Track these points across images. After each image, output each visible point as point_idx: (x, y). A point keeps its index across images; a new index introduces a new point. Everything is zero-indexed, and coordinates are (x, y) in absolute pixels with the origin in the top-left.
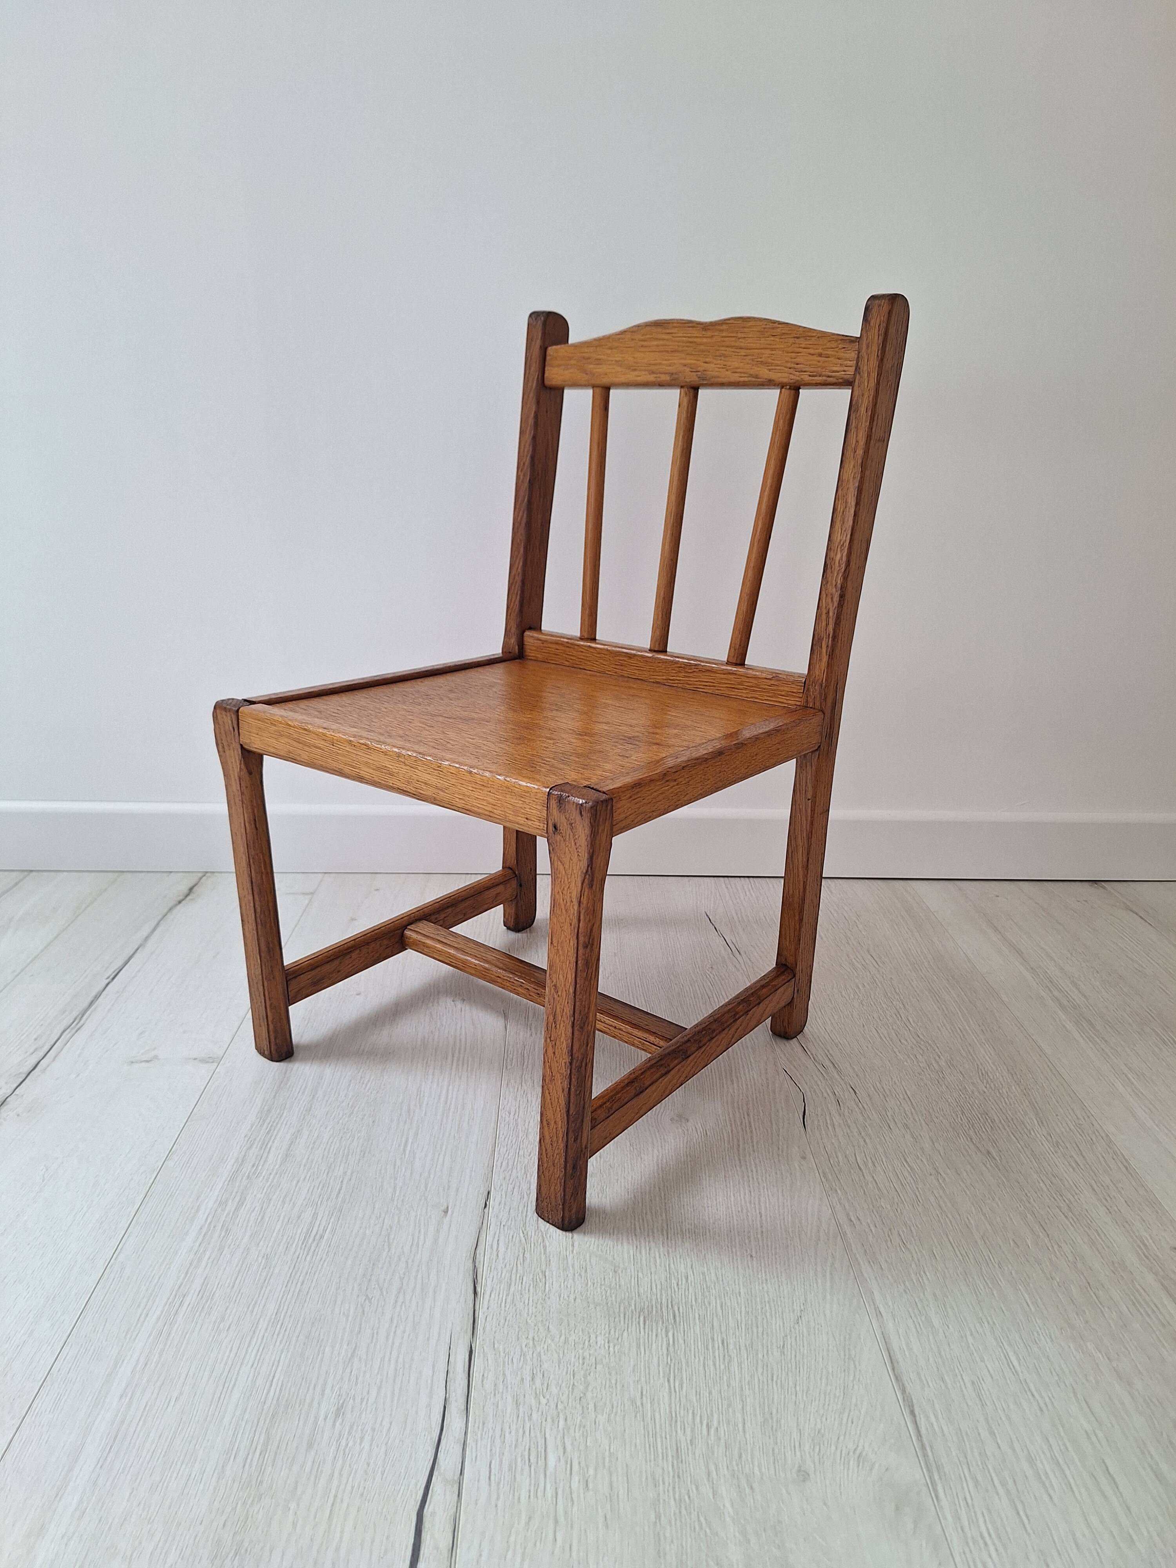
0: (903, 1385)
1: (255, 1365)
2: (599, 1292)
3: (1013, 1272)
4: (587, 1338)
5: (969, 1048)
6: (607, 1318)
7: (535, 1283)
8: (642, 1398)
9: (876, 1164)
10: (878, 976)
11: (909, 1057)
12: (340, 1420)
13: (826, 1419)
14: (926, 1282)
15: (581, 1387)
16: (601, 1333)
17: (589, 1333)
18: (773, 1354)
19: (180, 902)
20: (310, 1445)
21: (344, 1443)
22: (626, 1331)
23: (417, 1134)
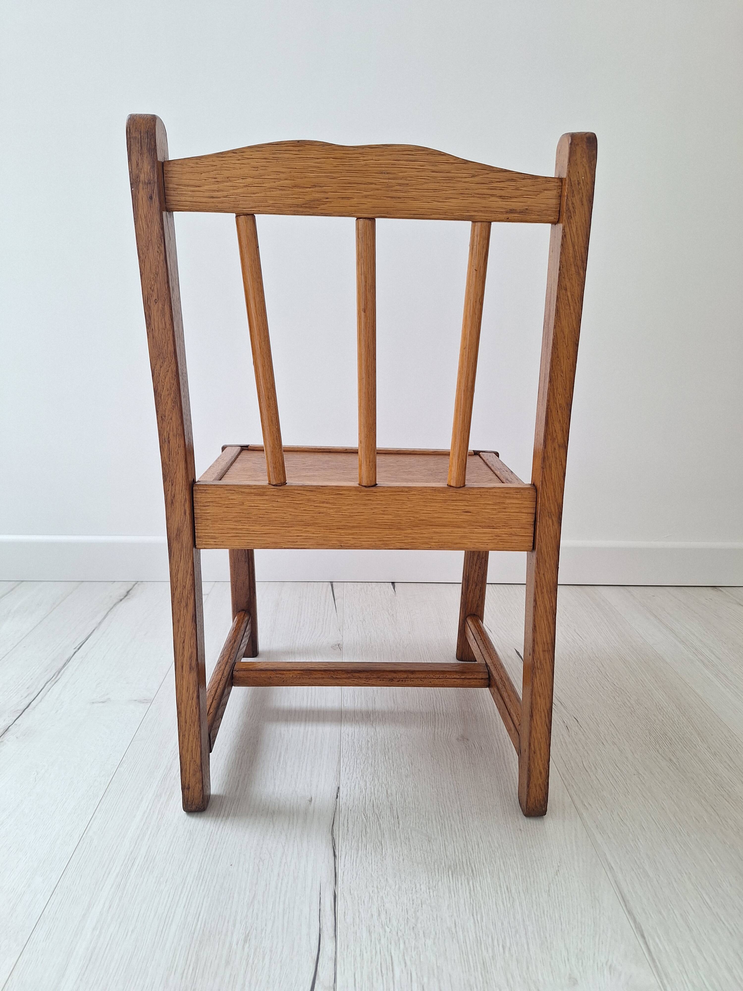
0: (634, 917)
1: (186, 907)
2: (419, 855)
3: (698, 839)
4: (413, 886)
5: (649, 692)
6: (426, 872)
7: (375, 849)
8: (455, 927)
9: (597, 769)
10: (583, 646)
11: (610, 698)
12: (247, 945)
13: (584, 941)
14: (641, 847)
15: (413, 921)
16: (423, 883)
17: (415, 883)
18: (542, 896)
19: (121, 600)
20: (227, 963)
21: (251, 961)
22: (440, 881)
23: (287, 749)
